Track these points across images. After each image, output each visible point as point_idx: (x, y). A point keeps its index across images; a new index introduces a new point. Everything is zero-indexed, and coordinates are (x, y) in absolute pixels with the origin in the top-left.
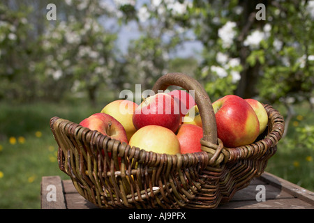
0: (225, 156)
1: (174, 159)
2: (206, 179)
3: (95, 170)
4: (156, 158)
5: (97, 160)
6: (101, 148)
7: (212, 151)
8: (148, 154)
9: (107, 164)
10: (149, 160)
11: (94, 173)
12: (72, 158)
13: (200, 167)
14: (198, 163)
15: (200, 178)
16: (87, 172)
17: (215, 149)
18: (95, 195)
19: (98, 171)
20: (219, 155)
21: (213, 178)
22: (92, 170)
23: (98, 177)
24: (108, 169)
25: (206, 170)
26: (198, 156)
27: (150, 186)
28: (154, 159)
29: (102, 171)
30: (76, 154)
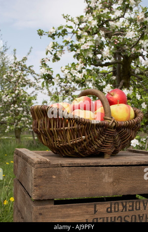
0: (116, 124)
2: (107, 135)
3: (55, 126)
5: (56, 122)
7: (110, 121)
8: (81, 118)
9: (61, 124)
10: (81, 121)
11: (55, 129)
12: (43, 123)
13: (104, 128)
14: (104, 125)
15: (105, 134)
16: (51, 129)
17: (111, 120)
18: (54, 141)
19: (56, 127)
20: (113, 123)
21: (110, 135)
22: (54, 127)
23: (57, 131)
24: (62, 127)
25: (107, 130)
26: (103, 122)
27: (81, 135)
28: (83, 121)
29: (59, 127)
30: (45, 120)
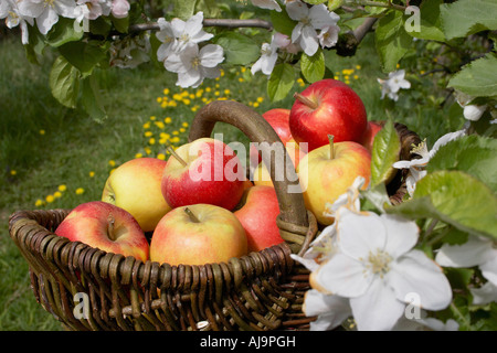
1: (226, 272)
4: (192, 278)
6: (89, 274)
7: (299, 239)
8: (175, 272)
9: (106, 297)
10: (178, 283)
12: (47, 288)
13: (278, 274)
14: (274, 267)
15: (284, 290)
17: (304, 235)
19: (91, 310)
23: (95, 322)
25: (292, 274)
26: (273, 255)
27: (191, 322)
28: (187, 280)
29: (100, 310)
30: (53, 281)
